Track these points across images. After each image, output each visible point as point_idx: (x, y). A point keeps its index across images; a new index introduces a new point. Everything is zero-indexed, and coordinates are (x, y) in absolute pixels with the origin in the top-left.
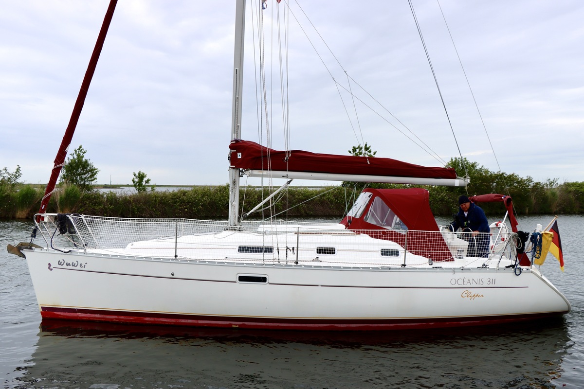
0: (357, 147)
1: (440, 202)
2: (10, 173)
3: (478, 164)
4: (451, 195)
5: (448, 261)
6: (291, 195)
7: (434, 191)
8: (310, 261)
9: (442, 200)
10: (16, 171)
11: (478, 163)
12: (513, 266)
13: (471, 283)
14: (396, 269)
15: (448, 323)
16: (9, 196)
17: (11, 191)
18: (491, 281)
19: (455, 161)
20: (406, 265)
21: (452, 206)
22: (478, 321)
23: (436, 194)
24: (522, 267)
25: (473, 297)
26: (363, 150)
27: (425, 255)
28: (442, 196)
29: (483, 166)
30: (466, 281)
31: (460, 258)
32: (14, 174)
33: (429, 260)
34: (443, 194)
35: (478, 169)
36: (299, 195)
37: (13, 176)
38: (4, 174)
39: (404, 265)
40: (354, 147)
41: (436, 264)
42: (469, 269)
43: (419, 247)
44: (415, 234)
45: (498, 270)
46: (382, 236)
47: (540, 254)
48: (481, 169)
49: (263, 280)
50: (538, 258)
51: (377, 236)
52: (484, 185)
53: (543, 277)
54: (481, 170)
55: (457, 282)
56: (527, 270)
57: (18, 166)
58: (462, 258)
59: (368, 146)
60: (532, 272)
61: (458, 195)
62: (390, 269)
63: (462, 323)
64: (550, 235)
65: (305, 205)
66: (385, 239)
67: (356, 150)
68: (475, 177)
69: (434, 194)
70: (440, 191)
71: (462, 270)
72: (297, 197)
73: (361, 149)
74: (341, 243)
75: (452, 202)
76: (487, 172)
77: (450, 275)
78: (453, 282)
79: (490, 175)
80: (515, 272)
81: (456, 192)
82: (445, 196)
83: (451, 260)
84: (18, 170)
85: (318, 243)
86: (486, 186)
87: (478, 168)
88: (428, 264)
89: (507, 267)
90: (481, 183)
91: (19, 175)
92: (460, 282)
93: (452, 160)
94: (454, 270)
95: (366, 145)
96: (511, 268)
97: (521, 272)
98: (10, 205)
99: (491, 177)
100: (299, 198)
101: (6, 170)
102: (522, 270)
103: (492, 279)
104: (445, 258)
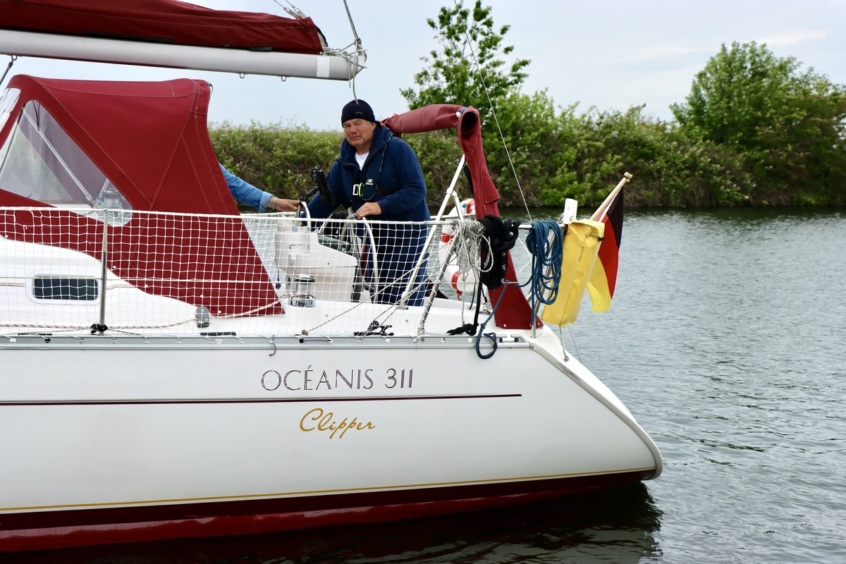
0: (453, 8)
1: (687, 172)
3: (799, 64)
4: (718, 152)
5: (262, 313)
6: (261, 146)
7: (670, 140)
9: (693, 166)
11: (798, 60)
12: (469, 329)
13: (333, 385)
14: (72, 342)
15: (260, 517)
18: (398, 377)
19: (734, 53)
20: (106, 328)
21: (721, 184)
22: (364, 509)
23: (676, 149)
24: (500, 332)
25: (340, 431)
26: (470, 17)
27: (182, 293)
28: (692, 155)
29: (811, 69)
30: (315, 377)
31: (301, 304)
33: (198, 311)
34: (697, 150)
35: (798, 76)
36: (284, 149)
39: (101, 328)
40: (443, 10)
41: (219, 324)
42: (325, 340)
43: (151, 266)
45: (422, 340)
46: (19, 229)
47: (555, 289)
48: (805, 76)
50: (550, 302)
52: (815, 122)
53: (574, 365)
54: (806, 79)
55: (282, 380)
56: (516, 340)
58: (311, 304)
59: (483, 7)
60: (531, 347)
61: (739, 151)
62: (48, 341)
63: (308, 514)
64: (588, 230)
65: (303, 178)
66: (29, 239)
67: (449, 18)
68: (789, 100)
69: (669, 150)
70: (686, 140)
71: (301, 341)
72: (278, 152)
73: (464, 14)
75: (720, 173)
76: (823, 86)
77: (260, 360)
78: (272, 380)
79: (835, 94)
80: (477, 348)
81: (733, 143)
82: (702, 154)
83: (270, 311)
86: (821, 126)
87: (797, 73)
88: (194, 324)
89: (452, 332)
90: (807, 118)
92: (296, 380)
93: (724, 49)
94: (273, 345)
95: (478, 4)
96: (465, 334)
97: (495, 347)
99: (836, 101)
100: (285, 158)
102: (501, 340)
103: (403, 372)
104: (263, 303)
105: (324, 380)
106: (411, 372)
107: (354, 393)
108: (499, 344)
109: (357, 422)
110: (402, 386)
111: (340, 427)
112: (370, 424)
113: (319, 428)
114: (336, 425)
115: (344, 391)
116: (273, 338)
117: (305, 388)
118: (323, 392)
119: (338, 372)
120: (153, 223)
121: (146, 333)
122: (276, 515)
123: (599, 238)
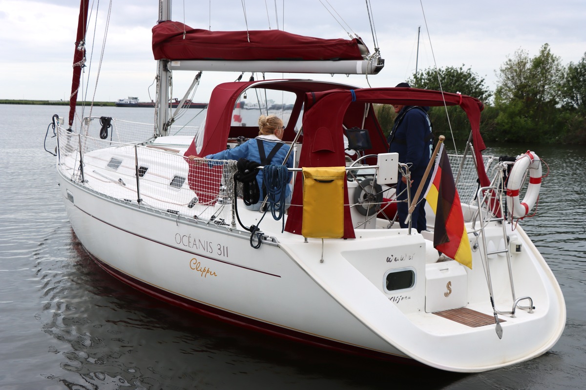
13: (198, 247)
18: (222, 249)
30: (192, 241)
33: (193, 199)
39: (139, 201)
55: (181, 240)
56: (273, 240)
60: (279, 247)
78: (178, 239)
80: (251, 241)
88: (188, 205)
92: (186, 240)
94: (179, 219)
103: (224, 247)
105: (195, 243)
106: (227, 248)
107: (206, 253)
108: (263, 240)
109: (210, 271)
110: (224, 255)
111: (204, 271)
112: (214, 273)
113: (197, 269)
115: (202, 252)
117: (189, 246)
118: (195, 250)
119: (199, 240)
123: (315, 180)
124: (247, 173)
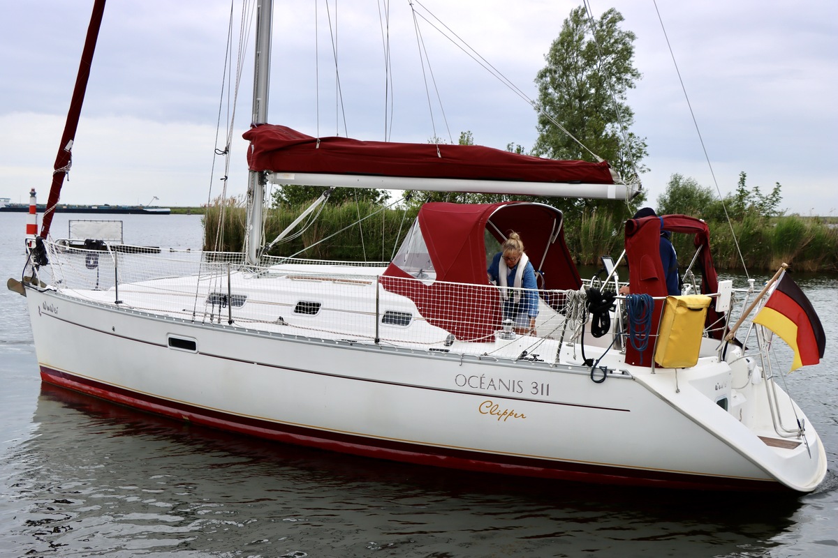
2: (764, 196)
5: (479, 341)
8: (273, 323)
10: (772, 192)
12: (588, 363)
13: (497, 388)
14: (361, 346)
16: (761, 233)
17: (764, 226)
18: (539, 388)
22: (539, 469)
25: (504, 417)
30: (486, 381)
31: (506, 338)
32: (769, 197)
33: (448, 337)
37: (768, 201)
38: (754, 197)
39: (378, 341)
44: (465, 291)
45: (557, 367)
49: (190, 345)
51: (400, 289)
55: (467, 381)
56: (623, 373)
57: (778, 183)
58: (511, 339)
60: (632, 379)
62: (351, 344)
63: (503, 465)
71: (483, 359)
74: (333, 297)
78: (461, 380)
80: (592, 376)
83: (488, 341)
84: (776, 192)
85: (301, 294)
88: (443, 344)
91: (777, 200)
92: (475, 382)
94: (463, 358)
97: (605, 376)
98: (760, 248)
101: (757, 190)
102: (611, 372)
103: (542, 385)
104: (479, 336)
105: (491, 384)
106: (548, 385)
107: (510, 394)
108: (608, 374)
109: (515, 413)
110: (542, 394)
111: (503, 414)
112: (522, 415)
113: (491, 413)
114: (501, 413)
115: (504, 392)
116: (463, 355)
117: (481, 387)
118: (491, 391)
119: (500, 380)
120: (447, 288)
121: (413, 346)
122: (482, 462)
123: (689, 309)
124: (605, 303)
